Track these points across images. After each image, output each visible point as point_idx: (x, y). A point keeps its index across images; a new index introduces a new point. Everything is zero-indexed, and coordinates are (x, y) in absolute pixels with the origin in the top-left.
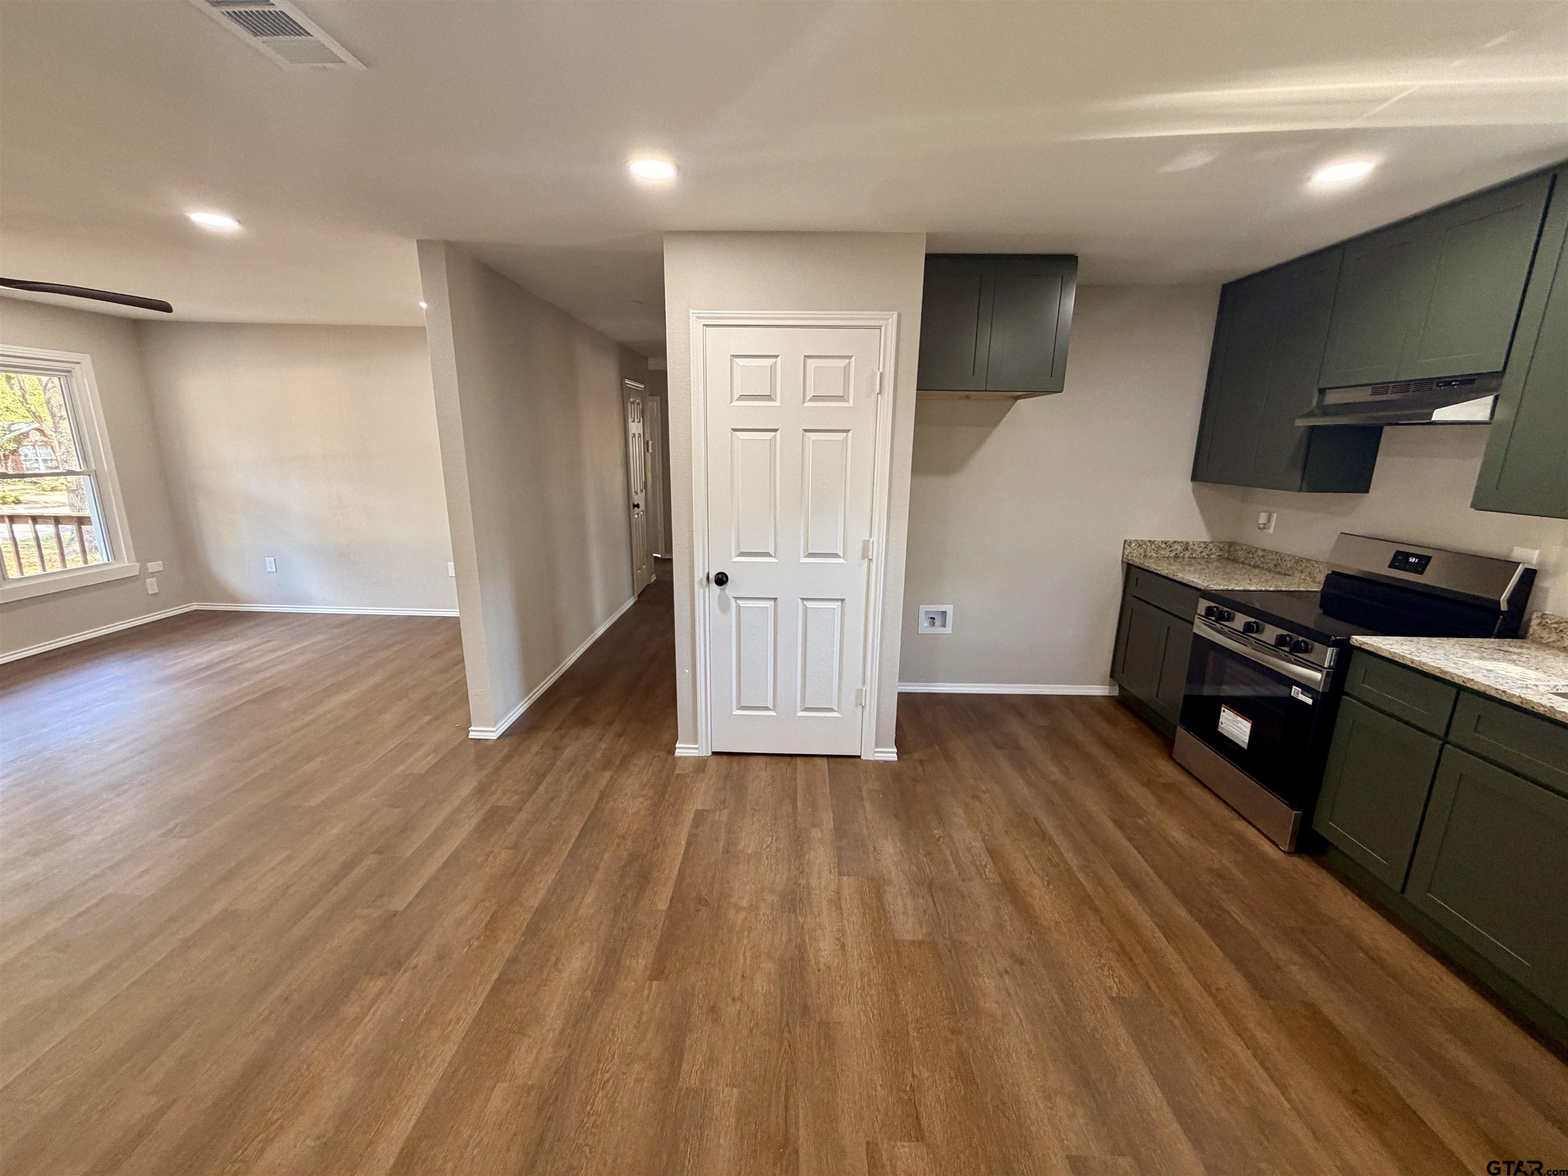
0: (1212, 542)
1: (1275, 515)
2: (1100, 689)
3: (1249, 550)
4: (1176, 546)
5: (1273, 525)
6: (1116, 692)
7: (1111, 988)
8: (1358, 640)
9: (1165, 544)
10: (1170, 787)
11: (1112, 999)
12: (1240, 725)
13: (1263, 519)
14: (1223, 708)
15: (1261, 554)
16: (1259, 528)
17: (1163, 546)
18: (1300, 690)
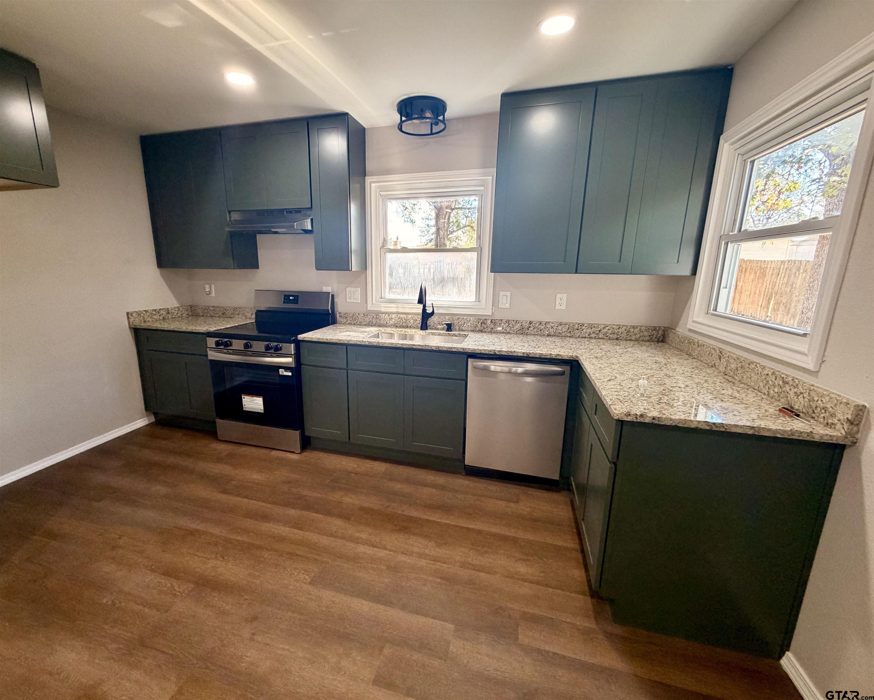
0: (181, 307)
1: (213, 285)
2: (142, 421)
3: (204, 308)
4: (162, 312)
5: (214, 292)
6: (153, 419)
7: (305, 579)
8: (301, 337)
9: (155, 311)
10: (231, 456)
11: (310, 583)
12: (256, 402)
13: (207, 290)
14: (243, 397)
15: (212, 309)
16: (207, 294)
17: (154, 313)
18: (283, 370)
